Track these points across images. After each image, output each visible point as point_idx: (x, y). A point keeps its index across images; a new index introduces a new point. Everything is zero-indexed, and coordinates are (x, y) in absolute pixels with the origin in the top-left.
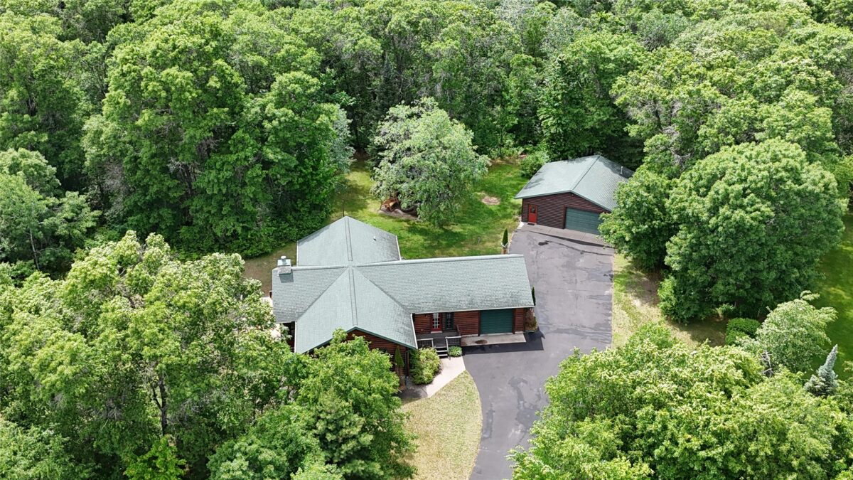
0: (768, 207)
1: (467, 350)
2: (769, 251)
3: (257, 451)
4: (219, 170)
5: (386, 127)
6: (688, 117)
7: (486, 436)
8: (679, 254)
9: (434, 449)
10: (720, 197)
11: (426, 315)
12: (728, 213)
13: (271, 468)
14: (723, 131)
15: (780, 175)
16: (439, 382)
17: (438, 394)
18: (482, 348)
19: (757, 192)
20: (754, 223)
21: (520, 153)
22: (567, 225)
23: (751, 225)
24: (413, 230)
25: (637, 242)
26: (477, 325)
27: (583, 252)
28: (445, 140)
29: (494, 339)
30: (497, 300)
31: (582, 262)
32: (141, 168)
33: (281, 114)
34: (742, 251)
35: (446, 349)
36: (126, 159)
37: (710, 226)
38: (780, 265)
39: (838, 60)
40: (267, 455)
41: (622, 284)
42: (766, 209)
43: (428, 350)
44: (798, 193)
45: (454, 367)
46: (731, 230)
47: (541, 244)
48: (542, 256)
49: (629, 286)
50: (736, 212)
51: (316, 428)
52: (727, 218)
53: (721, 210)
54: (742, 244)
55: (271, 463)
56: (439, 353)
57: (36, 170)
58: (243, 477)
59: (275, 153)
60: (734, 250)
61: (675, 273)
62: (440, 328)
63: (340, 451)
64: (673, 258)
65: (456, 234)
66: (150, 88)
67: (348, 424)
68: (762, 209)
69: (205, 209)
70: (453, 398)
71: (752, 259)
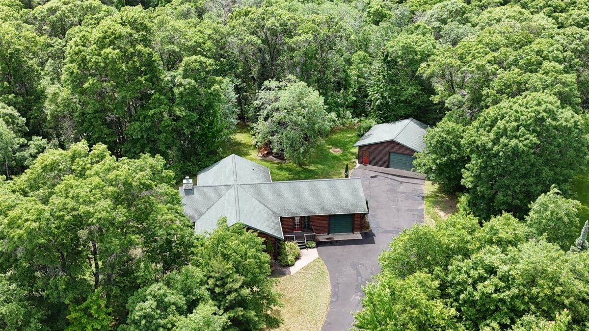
0: (535, 137)
1: (319, 244)
2: (537, 170)
3: (164, 295)
4: (142, 122)
5: (262, 94)
6: (476, 83)
7: (333, 300)
8: (471, 176)
9: (296, 309)
10: (501, 131)
11: (289, 218)
12: (506, 141)
13: (174, 308)
14: (501, 92)
15: (541, 115)
16: (299, 265)
17: (299, 273)
18: (330, 243)
19: (527, 127)
20: (525, 149)
21: (356, 122)
22: (390, 165)
23: (523, 150)
24: (280, 168)
25: (441, 171)
26: (327, 226)
27: (402, 182)
28: (303, 102)
29: (340, 237)
30: (341, 208)
31: (402, 188)
32: (87, 120)
33: (186, 83)
34: (517, 170)
35: (304, 243)
36: (77, 114)
37: (493, 152)
38: (545, 181)
39: (579, 48)
40: (170, 298)
41: (430, 201)
42: (534, 139)
43: (291, 243)
44: (556, 128)
45: (310, 255)
46: (508, 153)
47: (372, 177)
48: (373, 185)
49: (436, 203)
50: (512, 141)
51: (208, 284)
52: (506, 145)
53: (501, 140)
54: (517, 163)
55: (173, 304)
56: (299, 246)
57: (10, 118)
58: (153, 313)
59: (181, 111)
60: (511, 168)
61: (468, 191)
62: (300, 229)
63: (225, 300)
64: (467, 179)
65: (312, 171)
66: (93, 60)
67: (231, 280)
68: (531, 138)
69: (132, 150)
70: (310, 275)
71: (524, 176)
